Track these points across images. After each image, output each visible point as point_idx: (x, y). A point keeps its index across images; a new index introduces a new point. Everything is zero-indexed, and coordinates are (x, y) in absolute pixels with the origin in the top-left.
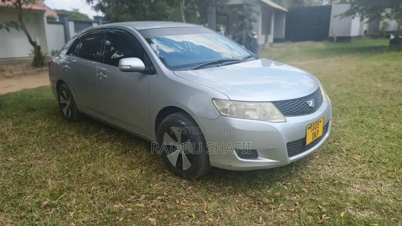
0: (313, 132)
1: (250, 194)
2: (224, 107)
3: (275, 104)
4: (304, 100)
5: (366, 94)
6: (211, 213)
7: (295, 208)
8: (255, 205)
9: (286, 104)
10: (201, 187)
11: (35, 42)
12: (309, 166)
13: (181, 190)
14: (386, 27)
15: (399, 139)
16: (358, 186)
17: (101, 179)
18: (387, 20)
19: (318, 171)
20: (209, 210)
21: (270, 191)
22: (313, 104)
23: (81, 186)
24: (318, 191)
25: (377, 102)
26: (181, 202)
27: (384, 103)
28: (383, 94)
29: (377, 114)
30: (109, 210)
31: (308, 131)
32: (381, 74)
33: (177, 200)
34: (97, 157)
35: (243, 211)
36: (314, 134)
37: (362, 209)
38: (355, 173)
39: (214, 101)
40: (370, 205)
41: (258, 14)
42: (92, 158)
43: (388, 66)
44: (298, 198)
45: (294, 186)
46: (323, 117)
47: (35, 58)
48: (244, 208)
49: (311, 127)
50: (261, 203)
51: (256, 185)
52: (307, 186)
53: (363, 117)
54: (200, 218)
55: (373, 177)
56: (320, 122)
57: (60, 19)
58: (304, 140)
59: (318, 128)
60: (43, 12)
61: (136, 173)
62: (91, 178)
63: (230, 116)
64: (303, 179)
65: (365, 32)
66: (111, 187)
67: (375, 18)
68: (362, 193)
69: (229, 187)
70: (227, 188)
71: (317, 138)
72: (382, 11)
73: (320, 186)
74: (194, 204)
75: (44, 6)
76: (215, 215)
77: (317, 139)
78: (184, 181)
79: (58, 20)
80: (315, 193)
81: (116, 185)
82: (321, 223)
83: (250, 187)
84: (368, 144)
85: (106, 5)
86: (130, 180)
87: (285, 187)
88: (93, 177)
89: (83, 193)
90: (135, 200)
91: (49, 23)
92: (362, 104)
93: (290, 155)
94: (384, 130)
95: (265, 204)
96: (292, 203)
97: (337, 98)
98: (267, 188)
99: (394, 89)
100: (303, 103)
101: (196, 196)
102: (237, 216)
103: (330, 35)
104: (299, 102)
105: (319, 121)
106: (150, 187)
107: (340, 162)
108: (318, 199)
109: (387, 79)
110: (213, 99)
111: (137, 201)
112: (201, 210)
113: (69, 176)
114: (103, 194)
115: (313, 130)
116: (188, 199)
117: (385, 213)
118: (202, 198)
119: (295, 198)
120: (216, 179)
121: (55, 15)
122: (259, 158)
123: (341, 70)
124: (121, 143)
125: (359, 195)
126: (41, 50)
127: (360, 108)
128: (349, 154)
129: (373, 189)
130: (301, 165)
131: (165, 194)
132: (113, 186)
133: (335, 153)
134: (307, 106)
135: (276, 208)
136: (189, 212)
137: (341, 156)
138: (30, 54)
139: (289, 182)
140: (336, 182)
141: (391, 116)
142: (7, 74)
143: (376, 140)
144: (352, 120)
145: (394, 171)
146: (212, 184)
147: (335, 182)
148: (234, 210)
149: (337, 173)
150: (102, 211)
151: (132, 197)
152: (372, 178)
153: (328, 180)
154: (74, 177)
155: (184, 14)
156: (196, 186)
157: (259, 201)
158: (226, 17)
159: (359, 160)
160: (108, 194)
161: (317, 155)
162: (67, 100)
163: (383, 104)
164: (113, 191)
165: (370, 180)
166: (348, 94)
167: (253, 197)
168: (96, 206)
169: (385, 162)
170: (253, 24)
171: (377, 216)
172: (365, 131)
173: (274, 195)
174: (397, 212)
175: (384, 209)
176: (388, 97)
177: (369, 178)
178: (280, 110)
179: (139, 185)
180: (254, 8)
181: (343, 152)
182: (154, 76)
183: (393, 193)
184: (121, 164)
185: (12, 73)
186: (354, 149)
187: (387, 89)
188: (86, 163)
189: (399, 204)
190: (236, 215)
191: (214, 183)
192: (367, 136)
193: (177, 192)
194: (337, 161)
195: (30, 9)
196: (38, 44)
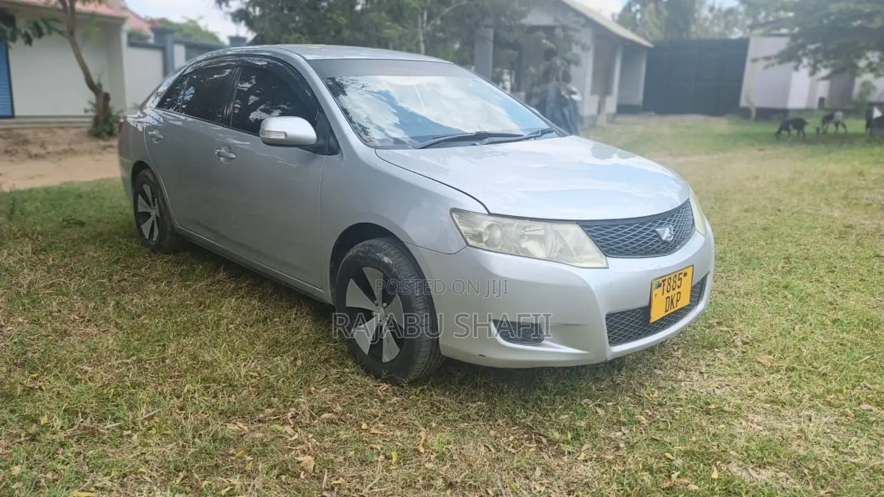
0: (666, 295)
1: (523, 421)
2: (476, 229)
3: (586, 229)
4: (650, 226)
5: (804, 232)
6: (432, 454)
7: (615, 455)
8: (530, 443)
9: (610, 230)
10: (419, 400)
11: (100, 85)
12: (658, 372)
13: (376, 403)
14: (868, 93)
15: (861, 327)
16: (759, 418)
17: (206, 371)
18: (868, 77)
19: (676, 382)
20: (428, 448)
21: (567, 416)
22: (670, 235)
23: (161, 382)
24: (671, 423)
25: (827, 249)
26: (371, 427)
27: (841, 252)
28: (840, 232)
29: (822, 272)
30: (214, 434)
31: (654, 292)
32: (844, 191)
33: (362, 423)
34: (203, 327)
35: (501, 454)
36: (670, 301)
37: (762, 466)
38: (756, 391)
39: (454, 215)
40: (778, 457)
41: (584, 47)
42: (194, 328)
43: (861, 174)
44: (624, 434)
45: (620, 409)
46: (693, 266)
47: (96, 120)
48: (506, 448)
49: (664, 285)
50: (544, 440)
51: (537, 404)
52: (647, 411)
53: (790, 278)
54: (408, 462)
55: (794, 400)
56: (685, 275)
57: (156, 39)
58: (647, 310)
59: (679, 287)
60: (122, 20)
61: (283, 362)
62: (185, 367)
63: (487, 248)
64: (640, 397)
65: (822, 100)
66: (227, 388)
67: (843, 70)
68: (764, 433)
69: (479, 403)
70: (474, 405)
71: (676, 309)
72: (859, 57)
73: (677, 414)
74: (398, 433)
75: (125, 8)
76: (441, 458)
77: (675, 312)
78: (385, 386)
79: (151, 41)
80: (662, 426)
81: (236, 383)
82: (668, 489)
83: (524, 406)
84: (792, 333)
85: (258, 11)
86: (269, 376)
87: (599, 410)
88: (191, 365)
89: (165, 398)
90: (272, 418)
91: (132, 44)
92: (792, 251)
93: (614, 341)
94: (831, 307)
95: (552, 442)
96: (609, 444)
97: (738, 235)
98: (560, 411)
99: (867, 222)
100: (648, 232)
101: (405, 417)
102: (488, 463)
103: (743, 103)
104: (640, 230)
105: (683, 272)
106: (310, 393)
107: (727, 367)
108: (667, 439)
109: (854, 202)
110: (454, 210)
111: (278, 419)
112: (411, 446)
113: (140, 360)
114: (206, 401)
115: (668, 292)
116: (388, 423)
117: (810, 477)
118: (416, 422)
119: (619, 434)
120: (452, 384)
121: (147, 30)
122: (544, 342)
123: (756, 178)
124: (259, 301)
125: (758, 436)
126: (111, 103)
127: (788, 258)
128: (747, 351)
129: (790, 426)
130: (641, 369)
131: (339, 408)
132: (231, 385)
133: (717, 348)
134: (657, 239)
135: (575, 451)
136: (385, 448)
137: (729, 354)
138: (86, 111)
139: (611, 401)
140: (712, 406)
141: (852, 279)
142: (35, 150)
143: (811, 325)
144: (765, 282)
145: (841, 391)
146: (443, 395)
147: (710, 407)
148: (483, 449)
149: (716, 389)
150: (201, 434)
151: (269, 411)
152: (791, 404)
153: (696, 402)
154: (150, 364)
155: (424, 41)
156: (409, 396)
157: (540, 435)
158: (516, 53)
159: (769, 365)
160: (217, 401)
161: (678, 349)
162: (152, 206)
163: (839, 252)
164: (229, 396)
165: (786, 407)
166: (765, 229)
167: (527, 426)
168: (188, 425)
169: (823, 372)
170: (574, 70)
171: (792, 480)
172: (790, 306)
173: (574, 425)
174: (835, 476)
175: (809, 469)
176: (852, 239)
177: (785, 403)
178: (596, 242)
179: (285, 387)
180: (577, 36)
181: (736, 347)
182: (334, 157)
183: (832, 436)
184: (252, 344)
185: (45, 149)
186: (760, 342)
187: (851, 223)
188: (178, 337)
189: (843, 460)
190: (485, 460)
191: (447, 393)
192: (793, 316)
193: (366, 407)
194: (721, 364)
195: (93, 15)
196: (106, 89)
